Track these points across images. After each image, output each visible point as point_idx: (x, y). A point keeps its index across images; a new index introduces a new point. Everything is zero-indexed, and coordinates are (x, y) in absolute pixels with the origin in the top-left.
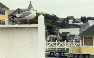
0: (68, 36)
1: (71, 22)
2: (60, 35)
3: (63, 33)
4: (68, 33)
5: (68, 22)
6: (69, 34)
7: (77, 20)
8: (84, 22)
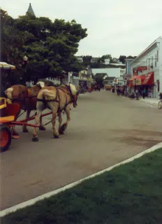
0: (104, 78)
1: (107, 62)
2: (93, 77)
3: (97, 74)
4: (105, 74)
5: (104, 62)
6: (106, 76)
7: (115, 60)
8: (123, 63)
